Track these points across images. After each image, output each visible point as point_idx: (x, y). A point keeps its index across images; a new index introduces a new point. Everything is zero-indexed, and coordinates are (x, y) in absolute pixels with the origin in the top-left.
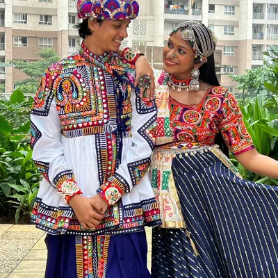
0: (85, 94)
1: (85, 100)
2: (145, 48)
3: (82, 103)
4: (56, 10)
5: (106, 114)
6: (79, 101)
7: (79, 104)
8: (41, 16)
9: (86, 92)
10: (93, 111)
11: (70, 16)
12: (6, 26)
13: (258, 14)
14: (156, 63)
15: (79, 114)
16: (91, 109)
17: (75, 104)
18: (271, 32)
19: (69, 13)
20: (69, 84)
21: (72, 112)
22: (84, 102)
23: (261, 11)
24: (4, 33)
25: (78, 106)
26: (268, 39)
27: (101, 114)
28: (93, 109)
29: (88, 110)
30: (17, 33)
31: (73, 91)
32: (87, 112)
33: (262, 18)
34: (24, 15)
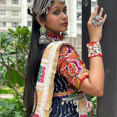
2: (73, 38)
4: (21, 19)
8: (13, 23)
11: (28, 23)
14: (78, 46)
19: (28, 21)
34: (4, 22)
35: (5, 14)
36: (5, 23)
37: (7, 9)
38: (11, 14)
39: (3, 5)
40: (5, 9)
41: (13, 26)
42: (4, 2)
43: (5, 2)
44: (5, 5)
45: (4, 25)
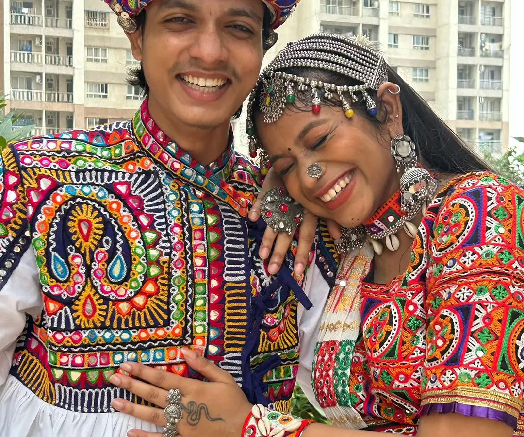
0: (154, 271)
1: (150, 288)
3: (140, 300)
5: (215, 342)
6: (130, 292)
7: (129, 300)
8: (129, 87)
9: (157, 262)
10: (175, 328)
12: (76, 100)
13: (465, 81)
15: (125, 336)
16: (167, 323)
17: (117, 302)
18: (485, 108)
20: (97, 226)
21: (103, 327)
22: (149, 295)
23: (469, 76)
24: (72, 113)
25: (124, 307)
26: (481, 118)
27: (199, 342)
28: (175, 323)
29: (157, 326)
30: (92, 113)
31: (112, 253)
32: (152, 332)
33: (471, 86)
34: (103, 85)
35: (106, 61)
36: (104, 88)
37: (112, 45)
38: (125, 60)
39: (101, 34)
40: (107, 44)
41: (130, 97)
42: (102, 25)
43: (105, 25)
44: (106, 35)
45: (102, 91)
